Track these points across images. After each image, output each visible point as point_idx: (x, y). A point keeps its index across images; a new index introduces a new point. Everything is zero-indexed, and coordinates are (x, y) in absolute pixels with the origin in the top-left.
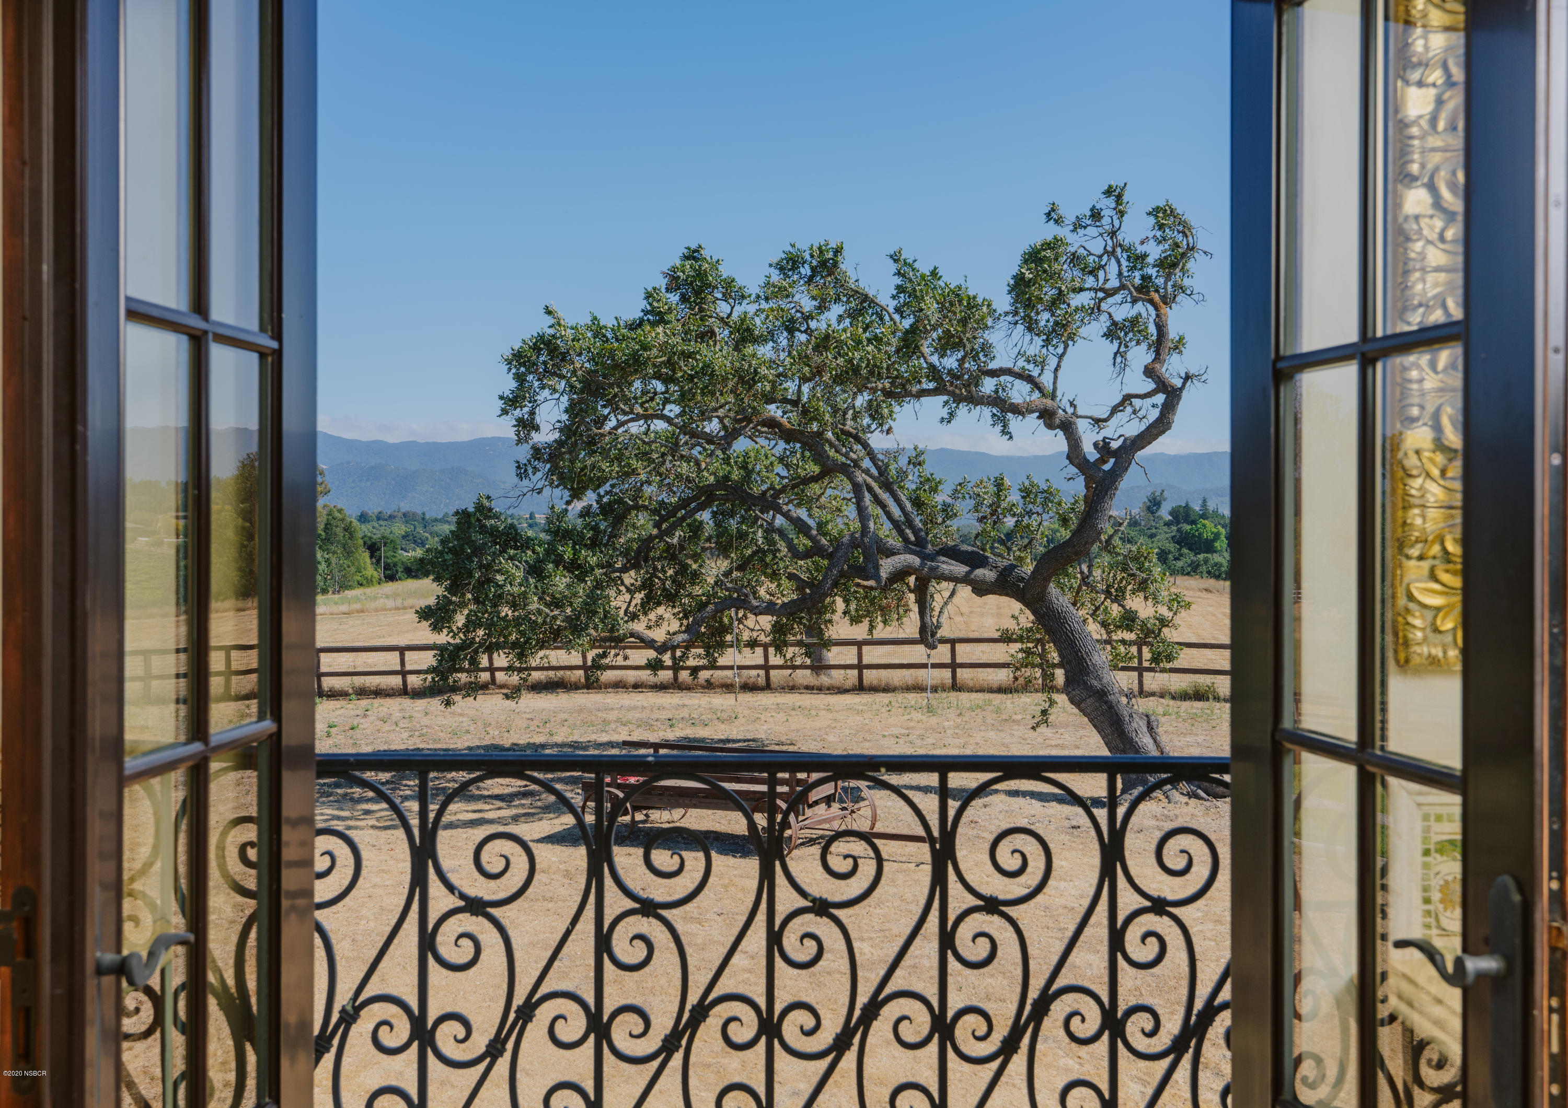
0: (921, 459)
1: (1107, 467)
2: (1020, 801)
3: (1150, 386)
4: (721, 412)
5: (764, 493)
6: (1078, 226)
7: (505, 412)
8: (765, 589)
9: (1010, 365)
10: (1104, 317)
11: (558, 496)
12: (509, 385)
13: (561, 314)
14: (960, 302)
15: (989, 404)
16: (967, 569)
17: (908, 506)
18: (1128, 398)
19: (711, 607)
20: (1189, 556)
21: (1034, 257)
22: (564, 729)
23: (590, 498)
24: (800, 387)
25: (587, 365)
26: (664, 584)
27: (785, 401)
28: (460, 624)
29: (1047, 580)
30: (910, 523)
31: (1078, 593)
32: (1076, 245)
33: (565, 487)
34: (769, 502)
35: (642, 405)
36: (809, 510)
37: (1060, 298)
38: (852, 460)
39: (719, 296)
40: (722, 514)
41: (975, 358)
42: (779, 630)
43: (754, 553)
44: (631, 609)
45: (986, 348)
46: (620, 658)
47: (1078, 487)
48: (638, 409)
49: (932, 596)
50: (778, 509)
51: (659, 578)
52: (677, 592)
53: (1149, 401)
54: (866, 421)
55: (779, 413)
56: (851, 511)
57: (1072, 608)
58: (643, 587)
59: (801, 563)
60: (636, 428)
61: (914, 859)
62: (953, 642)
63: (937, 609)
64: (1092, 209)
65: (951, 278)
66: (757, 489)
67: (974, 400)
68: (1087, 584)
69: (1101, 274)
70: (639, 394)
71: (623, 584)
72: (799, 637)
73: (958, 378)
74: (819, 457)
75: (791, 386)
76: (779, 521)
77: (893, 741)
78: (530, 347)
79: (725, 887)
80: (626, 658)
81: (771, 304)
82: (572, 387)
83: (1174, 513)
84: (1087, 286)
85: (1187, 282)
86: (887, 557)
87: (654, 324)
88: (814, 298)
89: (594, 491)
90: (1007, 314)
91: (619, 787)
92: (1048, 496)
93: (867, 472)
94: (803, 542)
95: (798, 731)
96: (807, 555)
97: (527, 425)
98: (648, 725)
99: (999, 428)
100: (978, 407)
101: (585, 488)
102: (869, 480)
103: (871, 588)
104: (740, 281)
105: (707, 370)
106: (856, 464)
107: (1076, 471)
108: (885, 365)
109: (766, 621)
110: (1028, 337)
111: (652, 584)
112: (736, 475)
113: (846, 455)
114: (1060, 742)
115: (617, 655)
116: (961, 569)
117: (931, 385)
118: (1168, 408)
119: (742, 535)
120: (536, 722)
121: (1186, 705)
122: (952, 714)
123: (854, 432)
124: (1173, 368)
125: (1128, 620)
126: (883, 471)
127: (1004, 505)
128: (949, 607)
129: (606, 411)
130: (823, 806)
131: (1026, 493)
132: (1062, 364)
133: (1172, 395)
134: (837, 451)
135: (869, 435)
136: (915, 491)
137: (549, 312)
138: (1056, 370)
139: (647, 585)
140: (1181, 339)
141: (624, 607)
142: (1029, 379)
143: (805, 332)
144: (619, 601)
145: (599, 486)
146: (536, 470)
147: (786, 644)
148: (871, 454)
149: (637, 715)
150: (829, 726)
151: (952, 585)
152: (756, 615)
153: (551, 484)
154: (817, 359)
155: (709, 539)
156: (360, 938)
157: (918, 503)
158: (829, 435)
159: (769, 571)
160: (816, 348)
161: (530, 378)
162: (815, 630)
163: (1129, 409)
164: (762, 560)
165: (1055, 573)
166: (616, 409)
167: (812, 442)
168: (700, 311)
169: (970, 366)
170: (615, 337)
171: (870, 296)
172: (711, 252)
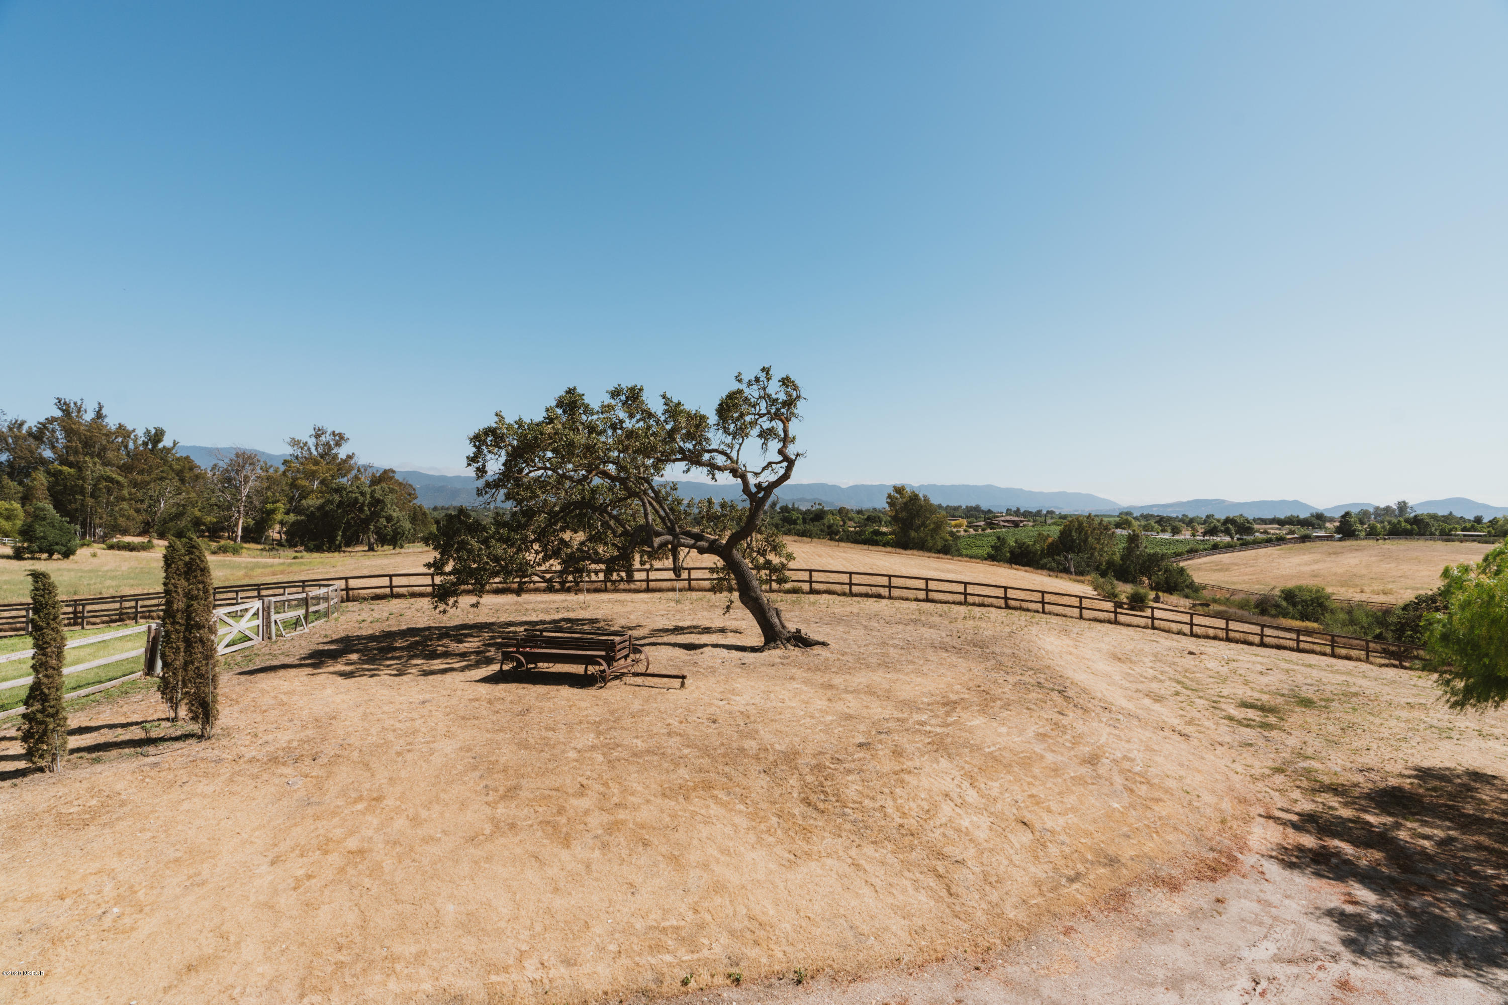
0: (675, 488)
1: (761, 495)
2: (718, 650)
3: (780, 458)
5: (602, 505)
6: (749, 384)
7: (469, 465)
9: (717, 448)
10: (758, 427)
12: (471, 450)
13: (503, 416)
14: (695, 418)
15: (706, 466)
16: (695, 541)
17: (668, 511)
18: (770, 464)
20: (787, 526)
21: (731, 396)
24: (618, 455)
25: (515, 442)
29: (732, 547)
30: (669, 520)
31: (745, 552)
32: (748, 393)
34: (602, 510)
37: (742, 415)
38: (642, 490)
39: (582, 412)
41: (701, 444)
45: (707, 440)
47: (747, 505)
49: (679, 552)
53: (779, 465)
54: (652, 471)
57: (742, 559)
59: (618, 538)
61: (666, 686)
62: (689, 569)
63: (681, 557)
64: (756, 377)
65: (690, 406)
66: (598, 504)
67: (699, 463)
68: (749, 548)
69: (757, 407)
71: (532, 549)
73: (693, 453)
74: (627, 489)
75: (614, 455)
77: (660, 617)
78: (482, 433)
79: (570, 707)
81: (604, 416)
82: (506, 453)
83: (781, 508)
84: (752, 412)
85: (796, 411)
86: (658, 536)
87: (548, 423)
88: (627, 412)
90: (715, 424)
91: (521, 653)
92: (733, 507)
93: (649, 496)
94: (620, 529)
96: (620, 534)
97: (481, 471)
98: (547, 611)
99: (710, 476)
100: (701, 467)
102: (650, 499)
103: (651, 550)
104: (592, 406)
106: (644, 491)
107: (746, 497)
108: (658, 447)
110: (725, 435)
112: (588, 496)
113: (640, 488)
116: (692, 542)
117: (680, 456)
118: (789, 469)
121: (790, 596)
122: (687, 603)
123: (644, 477)
124: (791, 450)
125: (768, 564)
126: (657, 495)
127: (712, 511)
129: (523, 465)
130: (623, 660)
131: (723, 506)
132: (741, 448)
133: (791, 463)
134: (636, 487)
135: (652, 478)
136: (672, 503)
137: (496, 415)
138: (738, 451)
140: (794, 438)
142: (726, 454)
143: (621, 429)
146: (486, 493)
148: (652, 488)
149: (543, 606)
151: (687, 549)
154: (627, 443)
156: (364, 749)
157: (671, 509)
158: (632, 478)
160: (627, 437)
161: (483, 447)
163: (770, 469)
164: (600, 537)
165: (735, 544)
166: (528, 465)
167: (624, 482)
168: (572, 418)
169: (698, 447)
170: (529, 428)
171: (653, 411)
172: (580, 391)
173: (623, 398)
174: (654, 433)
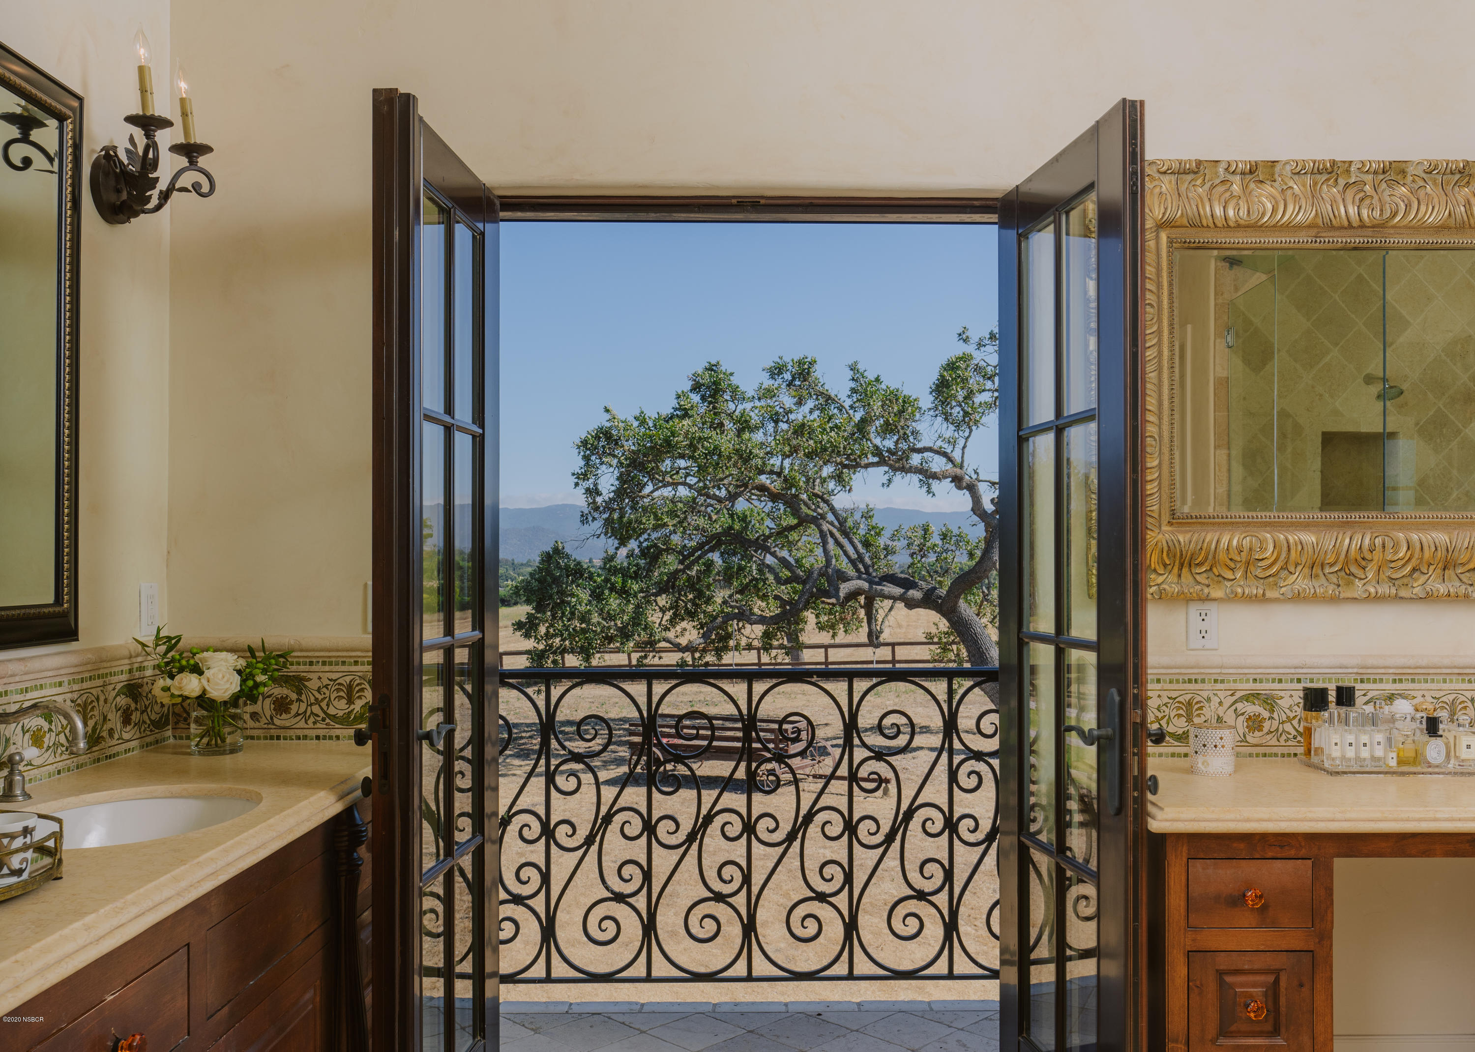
0: (871, 514)
4: (726, 482)
5: (758, 538)
6: (980, 344)
7: (577, 484)
8: (758, 606)
9: (930, 445)
11: (612, 543)
12: (578, 464)
13: (614, 412)
14: (897, 400)
15: (915, 473)
16: (902, 591)
17: (860, 546)
19: (720, 619)
21: (951, 366)
22: (617, 708)
23: (633, 544)
24: (782, 463)
25: (633, 448)
26: (686, 605)
27: (772, 472)
28: (542, 633)
29: (958, 597)
30: (861, 558)
31: (980, 606)
32: (979, 359)
33: (616, 538)
34: (761, 545)
35: (671, 477)
36: (790, 551)
37: (969, 397)
38: (819, 514)
39: (728, 398)
40: (728, 553)
41: (906, 439)
42: (767, 635)
43: (751, 581)
44: (663, 622)
45: (915, 433)
46: (656, 659)
47: (980, 530)
48: (668, 479)
49: (877, 611)
50: (767, 550)
51: (683, 601)
52: (696, 611)
54: (834, 484)
55: (768, 482)
56: (819, 551)
57: (975, 617)
58: (671, 608)
59: (783, 587)
60: (667, 492)
62: (893, 645)
63: (880, 620)
64: (990, 334)
65: (890, 382)
66: (752, 536)
67: (905, 469)
68: (987, 600)
70: (669, 470)
71: (657, 604)
72: (781, 641)
73: (893, 454)
74: (796, 512)
75: (776, 461)
76: (769, 560)
78: (592, 436)
80: (660, 658)
81: (762, 403)
82: (622, 464)
84: (987, 388)
86: (845, 582)
87: (682, 418)
88: (795, 397)
89: (636, 540)
90: (930, 409)
92: (960, 538)
93: (832, 524)
94: (785, 573)
95: (782, 708)
96: (787, 581)
97: (593, 492)
99: (925, 489)
100: (909, 475)
101: (630, 538)
102: (831, 528)
103: (833, 605)
104: (742, 388)
105: (716, 450)
106: (823, 517)
107: (978, 519)
108: (842, 446)
109: (759, 629)
110: (945, 425)
111: (677, 606)
112: (737, 526)
113: (814, 511)
114: (967, 714)
115: (654, 656)
116: (897, 591)
117: (876, 459)
119: (741, 569)
120: (596, 704)
123: (821, 494)
126: (842, 522)
127: (928, 544)
128: (889, 617)
129: (646, 480)
131: (944, 536)
132: (968, 444)
134: (809, 508)
135: (833, 497)
136: (864, 536)
137: (607, 410)
138: (964, 447)
139: (674, 606)
141: (658, 621)
142: (945, 454)
143: (786, 422)
144: (655, 617)
145: (640, 535)
147: (772, 647)
148: (833, 509)
150: (804, 705)
151: (891, 601)
152: (751, 624)
153: (606, 534)
154: (794, 442)
155: (718, 573)
157: (867, 544)
158: (804, 497)
159: (761, 594)
160: (795, 433)
161: (593, 458)
162: (793, 637)
164: (755, 586)
165: (963, 592)
166: (653, 478)
167: (793, 504)
168: (714, 408)
169: (903, 446)
170: (655, 426)
171: (833, 396)
172: (726, 366)
173: (788, 376)
174: (836, 426)
